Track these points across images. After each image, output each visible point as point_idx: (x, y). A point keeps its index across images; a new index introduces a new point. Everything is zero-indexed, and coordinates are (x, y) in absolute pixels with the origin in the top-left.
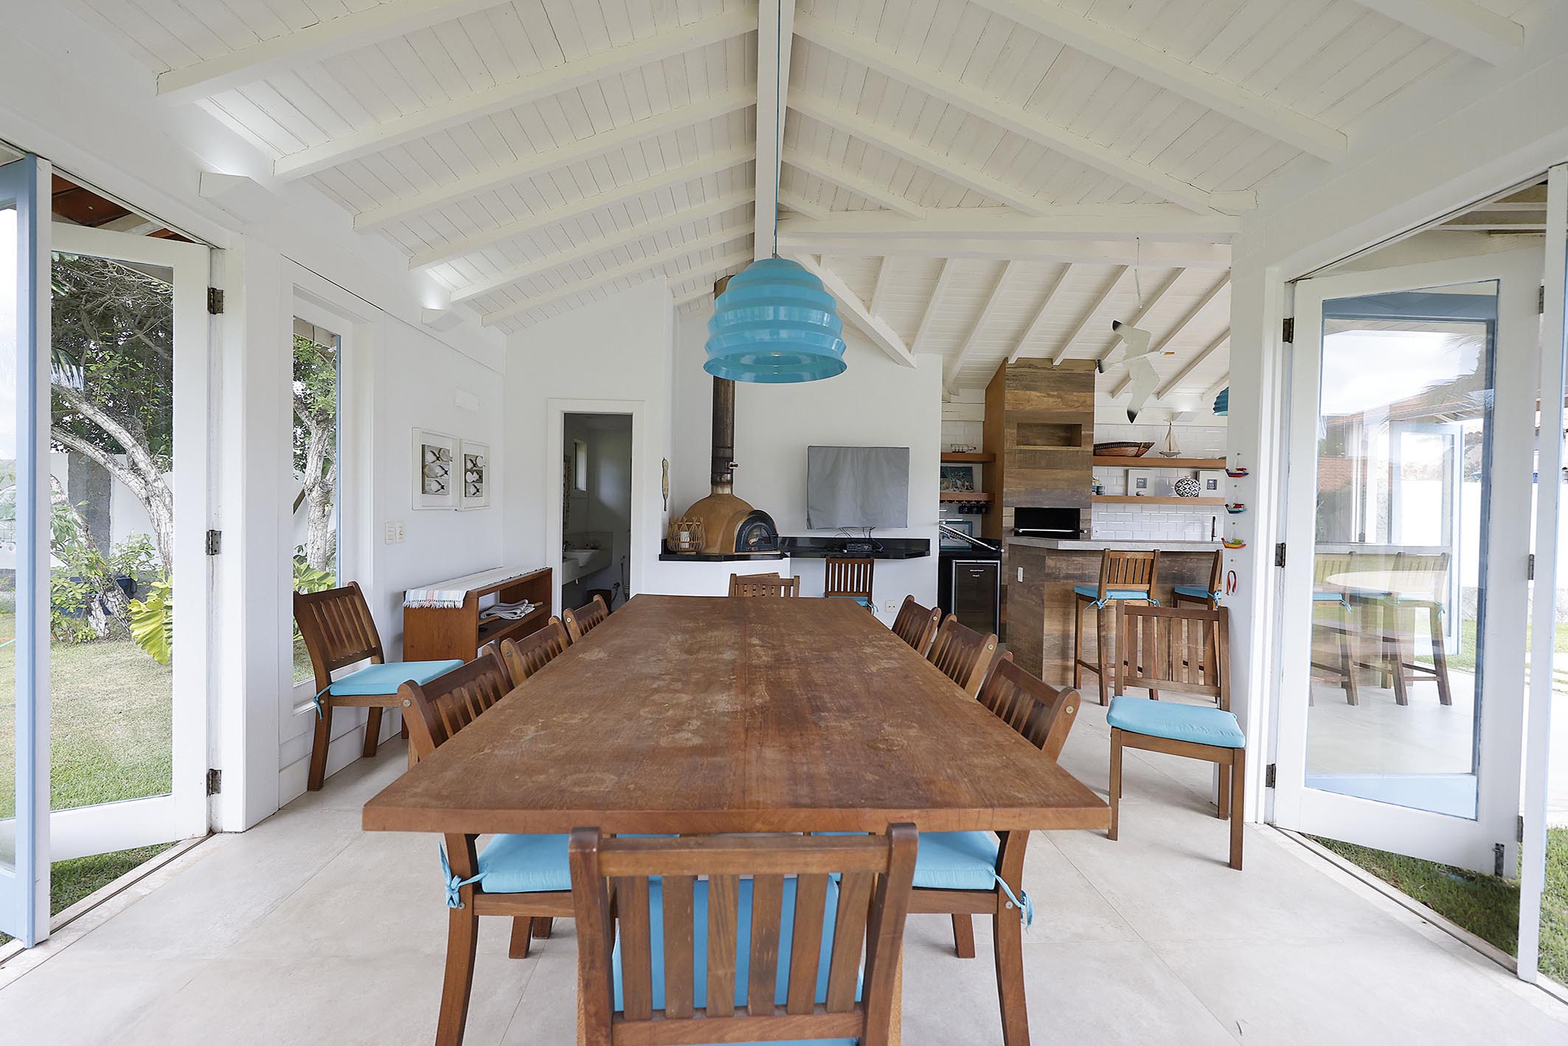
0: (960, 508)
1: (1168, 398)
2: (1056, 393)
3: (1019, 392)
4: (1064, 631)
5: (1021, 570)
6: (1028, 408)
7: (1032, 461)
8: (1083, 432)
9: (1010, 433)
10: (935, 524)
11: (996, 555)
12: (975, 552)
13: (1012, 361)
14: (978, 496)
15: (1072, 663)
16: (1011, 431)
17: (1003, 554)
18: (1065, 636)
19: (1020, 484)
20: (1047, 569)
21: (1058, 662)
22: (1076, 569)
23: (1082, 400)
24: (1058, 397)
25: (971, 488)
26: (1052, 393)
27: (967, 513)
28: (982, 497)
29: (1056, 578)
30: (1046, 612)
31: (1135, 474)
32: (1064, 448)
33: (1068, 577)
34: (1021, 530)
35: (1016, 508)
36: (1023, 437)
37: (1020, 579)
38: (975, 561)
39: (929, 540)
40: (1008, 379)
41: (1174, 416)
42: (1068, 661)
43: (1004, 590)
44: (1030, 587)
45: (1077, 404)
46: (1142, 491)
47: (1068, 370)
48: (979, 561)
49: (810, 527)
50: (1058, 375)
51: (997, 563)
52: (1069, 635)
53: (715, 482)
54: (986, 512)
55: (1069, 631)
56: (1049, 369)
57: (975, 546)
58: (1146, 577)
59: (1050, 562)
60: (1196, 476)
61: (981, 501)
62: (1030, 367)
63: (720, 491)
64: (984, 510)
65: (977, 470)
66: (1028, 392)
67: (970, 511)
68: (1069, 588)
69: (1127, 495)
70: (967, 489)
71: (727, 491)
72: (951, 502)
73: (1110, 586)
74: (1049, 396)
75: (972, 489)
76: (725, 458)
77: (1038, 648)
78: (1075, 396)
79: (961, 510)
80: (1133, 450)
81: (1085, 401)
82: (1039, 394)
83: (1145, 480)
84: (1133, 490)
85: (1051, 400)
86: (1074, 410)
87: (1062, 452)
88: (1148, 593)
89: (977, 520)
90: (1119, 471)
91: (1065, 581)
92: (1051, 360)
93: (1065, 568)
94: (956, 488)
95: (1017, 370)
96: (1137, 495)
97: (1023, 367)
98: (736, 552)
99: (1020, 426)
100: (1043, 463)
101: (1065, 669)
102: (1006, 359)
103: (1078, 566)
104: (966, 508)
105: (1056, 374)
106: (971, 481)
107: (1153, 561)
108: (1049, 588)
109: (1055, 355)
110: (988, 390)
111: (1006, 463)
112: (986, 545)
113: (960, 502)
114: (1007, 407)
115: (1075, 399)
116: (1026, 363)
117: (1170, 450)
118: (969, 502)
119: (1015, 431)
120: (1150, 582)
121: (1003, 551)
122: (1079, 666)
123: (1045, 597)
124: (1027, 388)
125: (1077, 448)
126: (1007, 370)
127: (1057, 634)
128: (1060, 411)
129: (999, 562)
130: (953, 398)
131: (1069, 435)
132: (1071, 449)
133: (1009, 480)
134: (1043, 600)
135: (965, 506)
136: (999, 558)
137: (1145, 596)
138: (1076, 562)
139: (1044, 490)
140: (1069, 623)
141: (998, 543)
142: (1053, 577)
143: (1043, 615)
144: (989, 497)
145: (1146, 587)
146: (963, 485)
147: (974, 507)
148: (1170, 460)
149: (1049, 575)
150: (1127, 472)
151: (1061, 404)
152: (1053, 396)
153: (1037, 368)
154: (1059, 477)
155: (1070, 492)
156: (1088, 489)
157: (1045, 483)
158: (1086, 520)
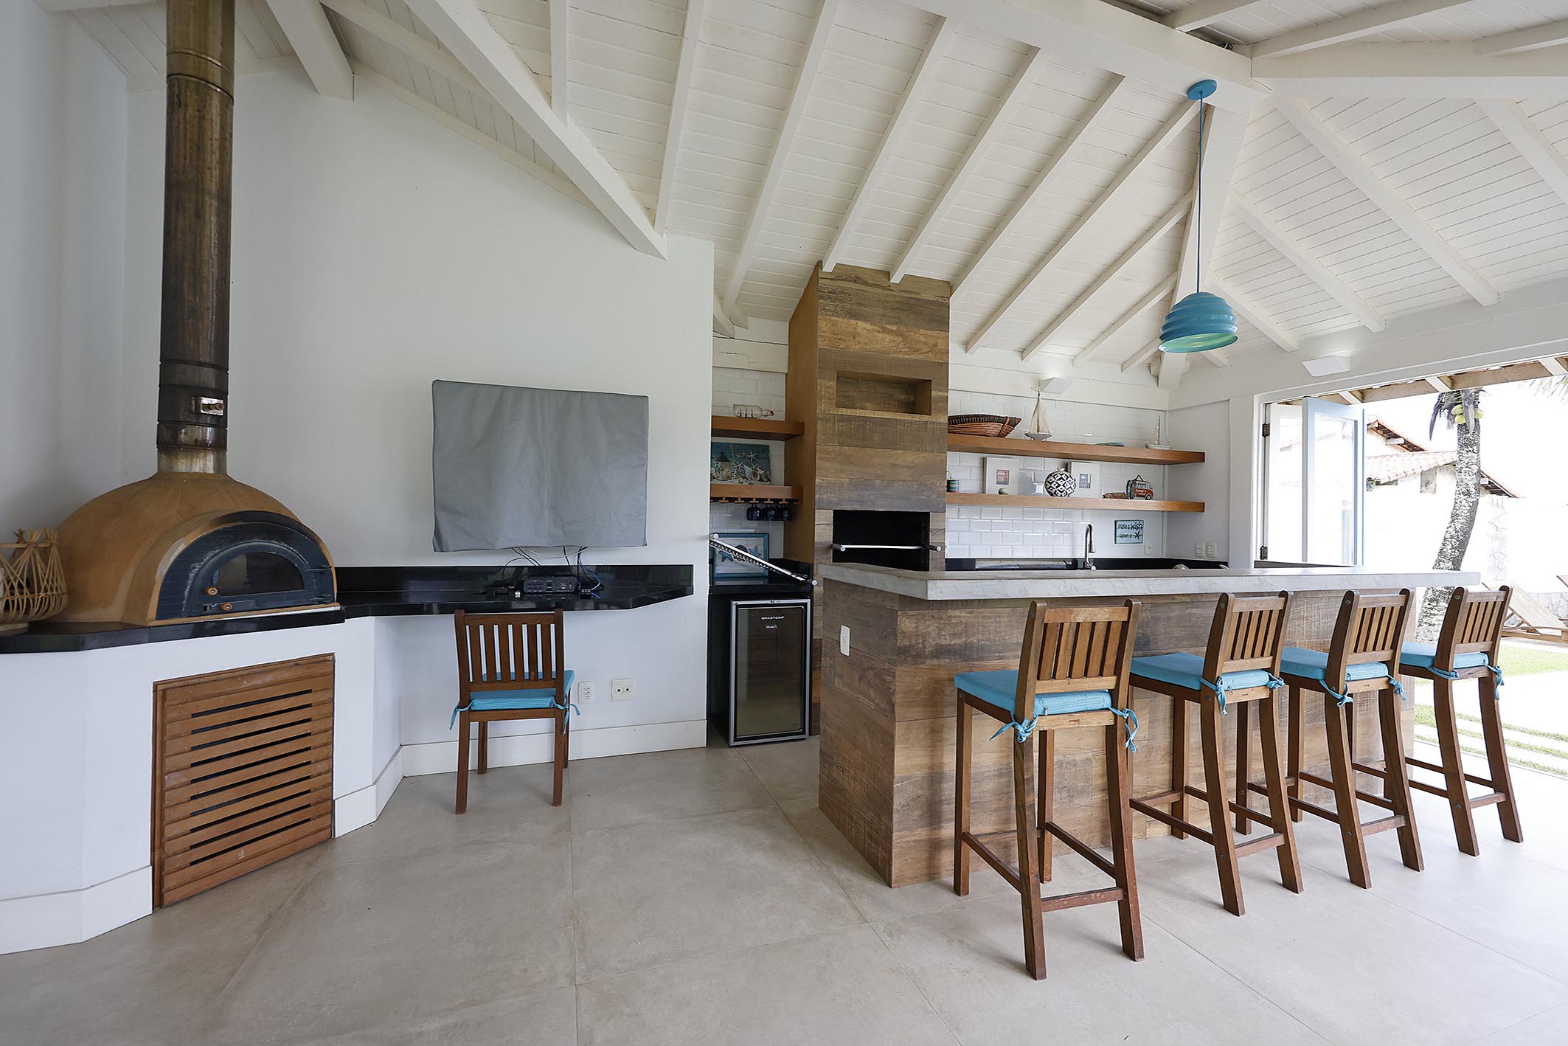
0: (748, 510)
1: (1035, 357)
2: (894, 328)
3: (840, 319)
4: (931, 767)
5: (845, 632)
6: (854, 348)
7: (860, 434)
8: (933, 393)
9: (826, 386)
10: (703, 538)
11: (803, 589)
12: (773, 585)
13: (828, 267)
14: (778, 490)
15: (948, 831)
16: (828, 384)
17: (815, 589)
18: (934, 778)
19: (842, 471)
20: (900, 637)
21: (922, 833)
22: (954, 635)
23: (932, 341)
24: (899, 334)
25: (767, 478)
26: (889, 327)
27: (758, 519)
28: (783, 493)
29: (917, 656)
30: (899, 730)
31: (995, 463)
32: (907, 417)
33: (940, 652)
34: (843, 548)
35: (835, 512)
36: (845, 397)
37: (845, 650)
38: (769, 602)
39: (691, 566)
40: (822, 297)
41: (1041, 384)
42: (940, 828)
43: (816, 646)
44: (864, 670)
45: (925, 349)
46: (1006, 489)
47: (910, 292)
48: (776, 602)
49: (440, 545)
50: (898, 299)
51: (805, 605)
52: (943, 773)
53: (168, 444)
54: (790, 518)
55: (941, 765)
56: (884, 288)
57: (772, 575)
58: (1110, 661)
59: (906, 623)
60: (1067, 467)
61: (781, 500)
62: (855, 281)
63: (182, 465)
64: (786, 514)
65: (777, 451)
66: (853, 322)
67: (764, 516)
68: (943, 674)
69: (984, 492)
70: (761, 480)
71: (205, 464)
72: (731, 500)
73: (1043, 686)
74: (884, 331)
75: (769, 480)
76: (185, 387)
77: (882, 800)
78: (924, 335)
79: (750, 515)
80: (995, 428)
81: (936, 345)
82: (868, 326)
83: (1007, 472)
84: (992, 487)
85: (888, 338)
86: (921, 357)
87: (904, 422)
88: (1113, 694)
89: (776, 531)
90: (972, 460)
91: (935, 662)
92: (888, 275)
93: (933, 634)
94: (744, 478)
95: (839, 283)
96: (1000, 493)
97: (844, 280)
98: (159, 617)
99: (843, 378)
100: (877, 438)
101: (934, 846)
102: (819, 264)
103: (959, 629)
104: (760, 511)
105: (894, 296)
106: (767, 468)
107: (1125, 625)
108: (907, 680)
109: (893, 265)
110: (794, 322)
111: (819, 436)
112: (789, 573)
113: (747, 500)
114: (822, 344)
115: (922, 339)
116: (848, 274)
117: (1038, 431)
118: (761, 500)
119: (834, 384)
120: (1117, 672)
121: (814, 583)
122: (965, 847)
123: (898, 699)
124: (852, 315)
125: (925, 418)
126: (820, 281)
127: (919, 774)
128: (900, 356)
129: (808, 601)
130: (738, 332)
131: (912, 398)
132: (917, 418)
133: (826, 464)
134: (892, 706)
135: (757, 509)
136: (808, 593)
137: (1106, 701)
138: (954, 621)
139: (878, 482)
140: (942, 750)
141: (808, 570)
142: (911, 654)
143: (893, 737)
144: (793, 493)
145: (1109, 682)
146: (755, 474)
147: (771, 509)
148: (1038, 446)
149: (902, 652)
150: (984, 461)
151: (901, 346)
152: (890, 332)
153: (866, 283)
154: (900, 461)
155: (916, 486)
156: (938, 484)
157: (879, 472)
158: (939, 530)
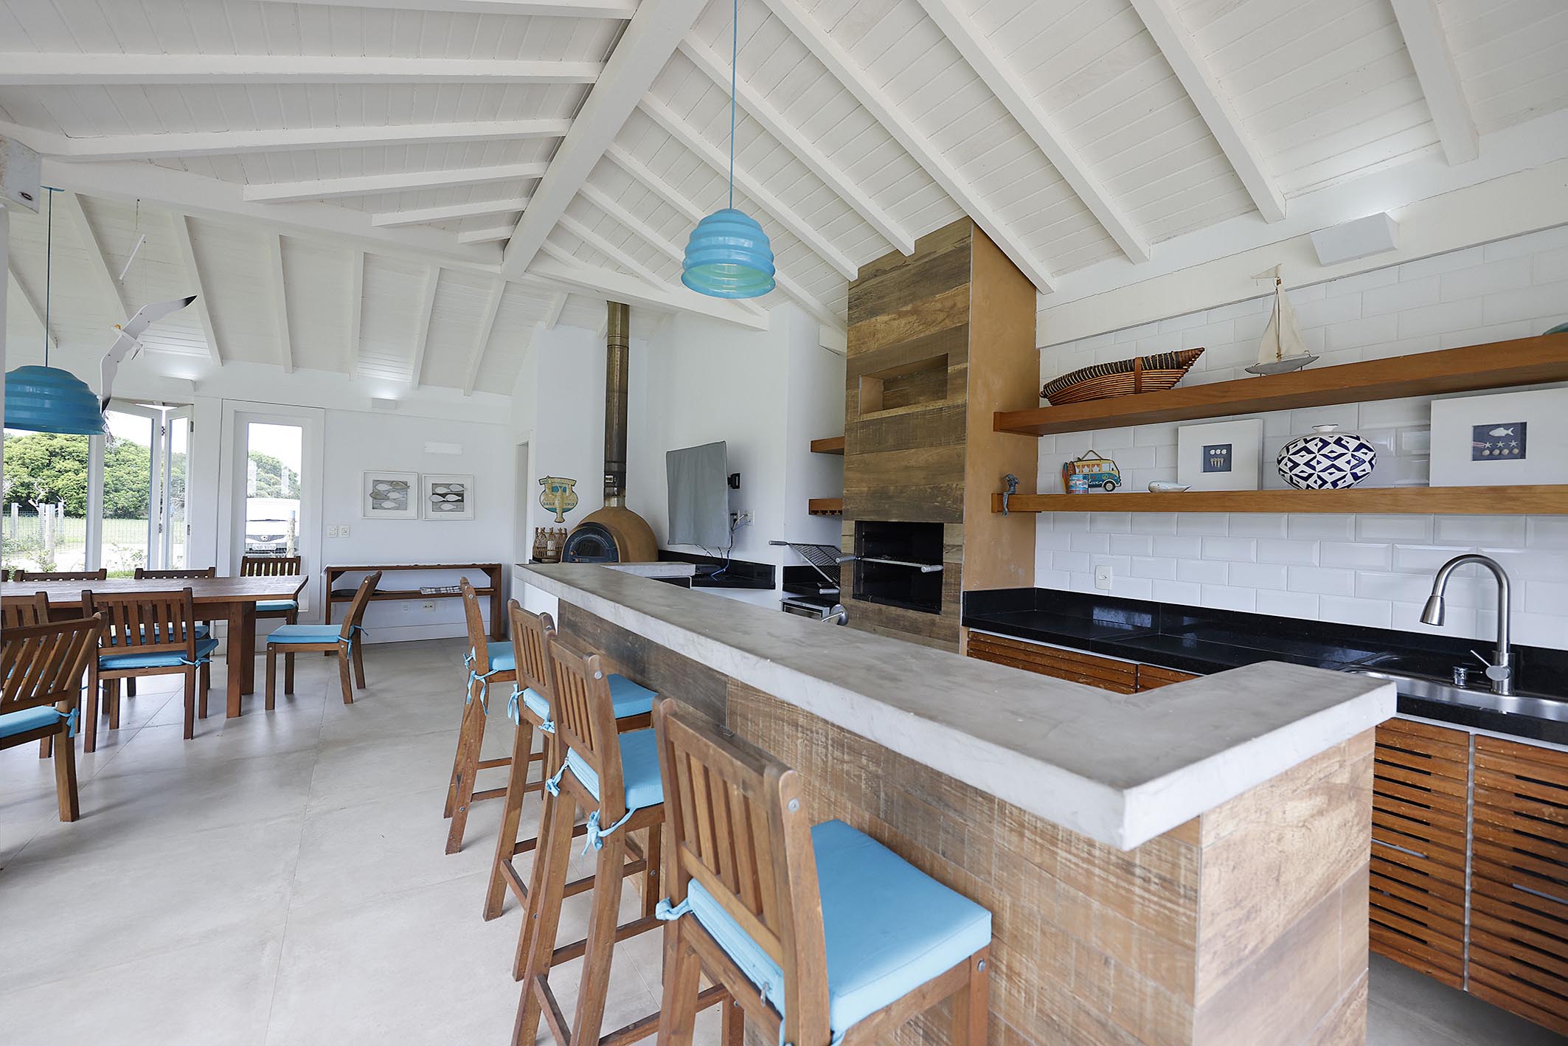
2: (909, 307)
3: (863, 324)
6: (874, 347)
7: (877, 442)
8: (950, 368)
9: (851, 395)
13: (853, 275)
16: (852, 393)
19: (862, 480)
23: (952, 302)
24: (915, 312)
26: (904, 309)
31: (1198, 437)
35: (857, 523)
39: (774, 567)
40: (851, 308)
45: (941, 316)
47: (928, 253)
50: (914, 271)
56: (902, 267)
62: (877, 276)
63: (607, 503)
66: (873, 320)
71: (613, 503)
74: (901, 315)
78: (940, 300)
81: (956, 305)
82: (886, 318)
83: (1228, 448)
85: (904, 322)
86: (938, 329)
87: (917, 414)
97: (867, 280)
100: (892, 442)
105: (907, 271)
111: (846, 446)
114: (850, 355)
115: (939, 305)
116: (870, 272)
117: (1279, 356)
119: (858, 391)
124: (873, 313)
125: (938, 404)
126: (850, 293)
128: (915, 337)
132: (933, 405)
133: (850, 474)
139: (892, 489)
151: (916, 325)
152: (906, 314)
153: (885, 272)
154: (913, 463)
155: (929, 490)
156: (954, 486)
157: (893, 477)
158: (954, 546)
